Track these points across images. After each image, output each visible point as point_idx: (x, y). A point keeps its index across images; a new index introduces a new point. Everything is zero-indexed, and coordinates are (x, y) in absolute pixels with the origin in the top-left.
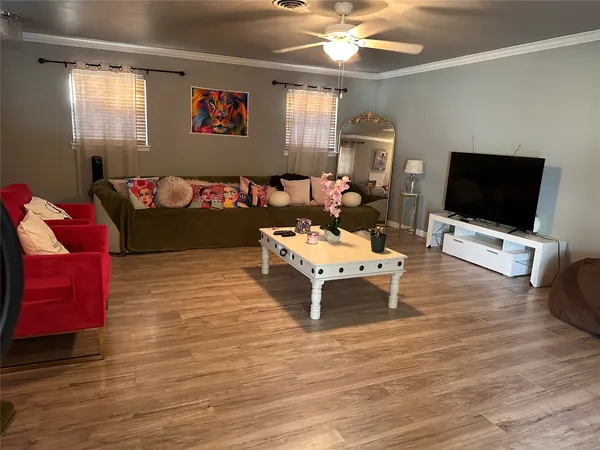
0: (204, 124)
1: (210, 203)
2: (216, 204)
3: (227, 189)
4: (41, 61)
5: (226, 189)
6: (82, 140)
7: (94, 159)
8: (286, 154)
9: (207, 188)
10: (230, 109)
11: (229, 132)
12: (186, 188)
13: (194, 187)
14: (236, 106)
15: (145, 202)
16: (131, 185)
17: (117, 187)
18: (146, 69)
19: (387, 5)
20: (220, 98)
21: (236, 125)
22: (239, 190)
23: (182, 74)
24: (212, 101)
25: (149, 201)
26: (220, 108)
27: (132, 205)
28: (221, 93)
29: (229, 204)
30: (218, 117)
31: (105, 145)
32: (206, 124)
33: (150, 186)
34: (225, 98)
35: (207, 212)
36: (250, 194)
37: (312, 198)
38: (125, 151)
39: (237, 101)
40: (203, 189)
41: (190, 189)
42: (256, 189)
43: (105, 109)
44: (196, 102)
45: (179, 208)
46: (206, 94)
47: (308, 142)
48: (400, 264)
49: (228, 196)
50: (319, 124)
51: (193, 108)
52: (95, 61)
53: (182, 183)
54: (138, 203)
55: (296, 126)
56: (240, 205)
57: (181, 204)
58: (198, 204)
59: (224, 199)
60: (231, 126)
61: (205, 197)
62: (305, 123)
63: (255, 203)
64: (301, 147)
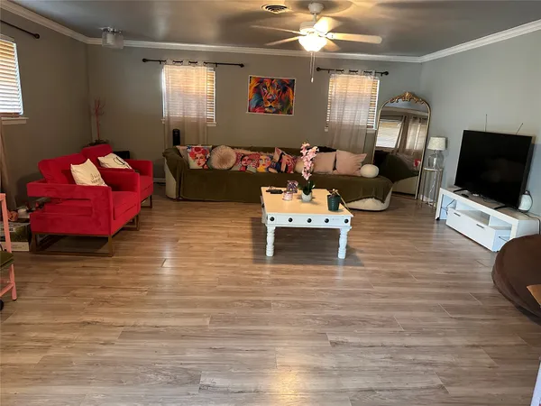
0: (257, 105)
1: (246, 167)
2: (251, 168)
3: (263, 157)
4: (144, 60)
5: (261, 157)
6: (169, 117)
7: (174, 131)
8: (326, 130)
9: (248, 155)
10: (279, 92)
11: (277, 112)
12: (233, 154)
13: (238, 154)
14: (285, 90)
15: (199, 164)
16: (189, 150)
17: (182, 152)
18: (215, 63)
19: (351, 3)
20: (271, 84)
21: (284, 106)
22: (272, 158)
23: (242, 66)
24: (266, 87)
25: (203, 163)
26: (271, 93)
27: (188, 165)
28: (272, 80)
29: (262, 169)
30: (269, 100)
31: (183, 122)
32: (259, 106)
33: (204, 152)
34: (276, 84)
35: (244, 173)
36: (280, 162)
37: (334, 169)
38: (198, 126)
39: (286, 86)
40: (244, 156)
41: (235, 156)
42: (285, 158)
43: (184, 94)
44: (253, 88)
45: (224, 170)
46: (261, 81)
47: (347, 119)
48: (347, 221)
49: (261, 163)
50: (358, 104)
51: (250, 92)
52: (179, 59)
53: (230, 150)
54: (194, 164)
55: (337, 106)
56: (272, 170)
57: (225, 167)
58: (237, 168)
59: (258, 165)
60: (279, 106)
61: (243, 162)
62: (345, 103)
63: (283, 169)
64: (340, 125)
